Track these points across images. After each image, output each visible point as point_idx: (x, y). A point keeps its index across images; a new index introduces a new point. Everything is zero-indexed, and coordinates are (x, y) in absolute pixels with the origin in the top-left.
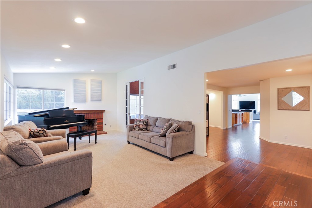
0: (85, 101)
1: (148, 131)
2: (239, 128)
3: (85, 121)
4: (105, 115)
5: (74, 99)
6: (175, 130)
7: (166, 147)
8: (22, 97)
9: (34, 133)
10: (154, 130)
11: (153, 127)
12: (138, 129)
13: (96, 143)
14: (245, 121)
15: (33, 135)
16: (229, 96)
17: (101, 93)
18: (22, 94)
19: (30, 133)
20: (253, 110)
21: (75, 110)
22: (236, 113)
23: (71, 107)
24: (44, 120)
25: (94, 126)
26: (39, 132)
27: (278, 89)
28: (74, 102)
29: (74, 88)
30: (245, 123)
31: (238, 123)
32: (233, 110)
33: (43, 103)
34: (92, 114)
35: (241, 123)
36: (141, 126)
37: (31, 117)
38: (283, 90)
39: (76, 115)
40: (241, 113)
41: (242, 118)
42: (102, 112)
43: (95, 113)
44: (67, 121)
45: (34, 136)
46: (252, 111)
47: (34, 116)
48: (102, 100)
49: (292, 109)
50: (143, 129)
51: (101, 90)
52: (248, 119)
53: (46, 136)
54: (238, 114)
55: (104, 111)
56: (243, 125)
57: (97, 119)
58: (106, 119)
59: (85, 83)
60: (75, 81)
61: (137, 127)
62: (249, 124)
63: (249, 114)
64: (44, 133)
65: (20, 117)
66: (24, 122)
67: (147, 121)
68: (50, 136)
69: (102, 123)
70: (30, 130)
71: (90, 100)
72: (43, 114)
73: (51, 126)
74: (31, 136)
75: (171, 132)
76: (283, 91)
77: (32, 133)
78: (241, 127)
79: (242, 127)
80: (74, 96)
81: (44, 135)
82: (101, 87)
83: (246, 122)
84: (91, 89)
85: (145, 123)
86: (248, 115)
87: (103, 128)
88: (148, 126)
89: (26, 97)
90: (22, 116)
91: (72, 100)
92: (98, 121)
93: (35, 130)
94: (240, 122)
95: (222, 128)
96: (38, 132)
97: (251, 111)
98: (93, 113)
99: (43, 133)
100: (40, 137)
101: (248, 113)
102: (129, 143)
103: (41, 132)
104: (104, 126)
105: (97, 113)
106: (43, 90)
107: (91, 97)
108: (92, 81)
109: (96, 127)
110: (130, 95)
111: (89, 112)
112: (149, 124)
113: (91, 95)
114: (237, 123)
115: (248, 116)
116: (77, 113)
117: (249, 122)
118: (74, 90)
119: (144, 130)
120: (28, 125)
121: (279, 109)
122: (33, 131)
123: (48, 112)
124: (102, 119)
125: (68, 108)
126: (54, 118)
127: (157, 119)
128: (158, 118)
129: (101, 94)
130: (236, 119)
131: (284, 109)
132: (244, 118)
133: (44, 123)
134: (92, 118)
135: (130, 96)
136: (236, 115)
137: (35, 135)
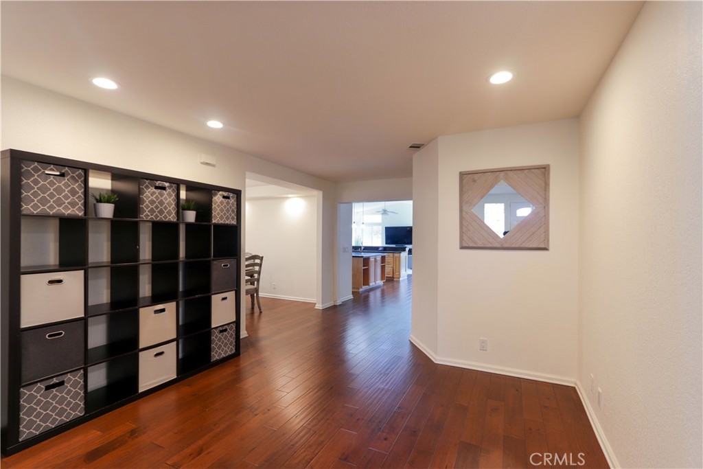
2: (375, 297)
14: (391, 276)
16: (342, 207)
20: (408, 247)
22: (365, 255)
27: (462, 175)
30: (391, 280)
31: (372, 284)
32: (356, 249)
35: (380, 282)
38: (476, 176)
40: (379, 256)
41: (383, 268)
46: (407, 249)
49: (499, 246)
52: (397, 269)
54: (372, 260)
56: (385, 287)
62: (398, 282)
63: (399, 257)
76: (474, 181)
78: (378, 293)
79: (383, 291)
83: (393, 277)
86: (397, 259)
94: (376, 281)
95: (319, 306)
97: (404, 249)
101: (396, 255)
114: (368, 285)
115: (397, 263)
117: (399, 278)
121: (465, 245)
130: (366, 273)
131: (478, 245)
132: (388, 269)
136: (366, 261)
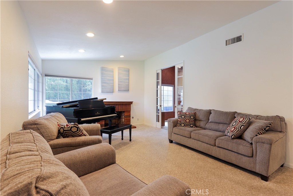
0: (112, 92)
1: (197, 128)
3: (115, 114)
4: (133, 107)
5: (102, 88)
6: (265, 129)
7: (252, 156)
8: (51, 88)
9: (64, 130)
10: (207, 126)
11: (205, 122)
12: (184, 125)
13: (130, 140)
15: (63, 133)
17: (129, 82)
18: (50, 85)
19: (59, 131)
21: (104, 101)
23: (100, 98)
24: (74, 112)
25: (121, 119)
26: (71, 130)
28: (102, 92)
29: (102, 76)
33: (71, 93)
34: (119, 106)
36: (188, 121)
37: (60, 108)
39: (106, 106)
42: (130, 104)
43: (123, 105)
44: (98, 113)
45: (65, 135)
47: (63, 106)
48: (129, 90)
50: (191, 125)
51: (129, 79)
53: (80, 136)
55: (131, 103)
57: (124, 112)
58: (134, 111)
59: (112, 71)
60: (103, 69)
61: (182, 121)
64: (78, 130)
65: (48, 107)
66: (52, 114)
67: (195, 115)
68: (85, 136)
69: (130, 116)
70: (58, 125)
71: (117, 90)
72: (73, 104)
73: (82, 119)
74: (60, 134)
75: (258, 133)
77: (62, 130)
80: (102, 86)
81: (78, 133)
82: (129, 77)
84: (119, 78)
85: (192, 117)
87: (131, 122)
88: (197, 121)
89: (54, 89)
90: (50, 107)
91: (100, 90)
92: (126, 114)
93: (66, 127)
96: (69, 129)
98: (121, 105)
99: (76, 130)
100: (73, 136)
102: (171, 142)
103: (74, 129)
104: (131, 119)
105: (125, 105)
106: (71, 79)
107: (119, 87)
108: (119, 69)
109: (124, 120)
110: (162, 85)
111: (117, 104)
112: (197, 119)
113: (119, 85)
116: (107, 105)
118: (102, 79)
119: (192, 127)
120: (57, 118)
122: (63, 128)
123: (78, 103)
124: (130, 111)
125: (97, 98)
126: (84, 109)
127: (209, 112)
128: (210, 110)
129: (129, 84)
133: (74, 116)
134: (120, 111)
135: (162, 87)
137: (66, 133)
